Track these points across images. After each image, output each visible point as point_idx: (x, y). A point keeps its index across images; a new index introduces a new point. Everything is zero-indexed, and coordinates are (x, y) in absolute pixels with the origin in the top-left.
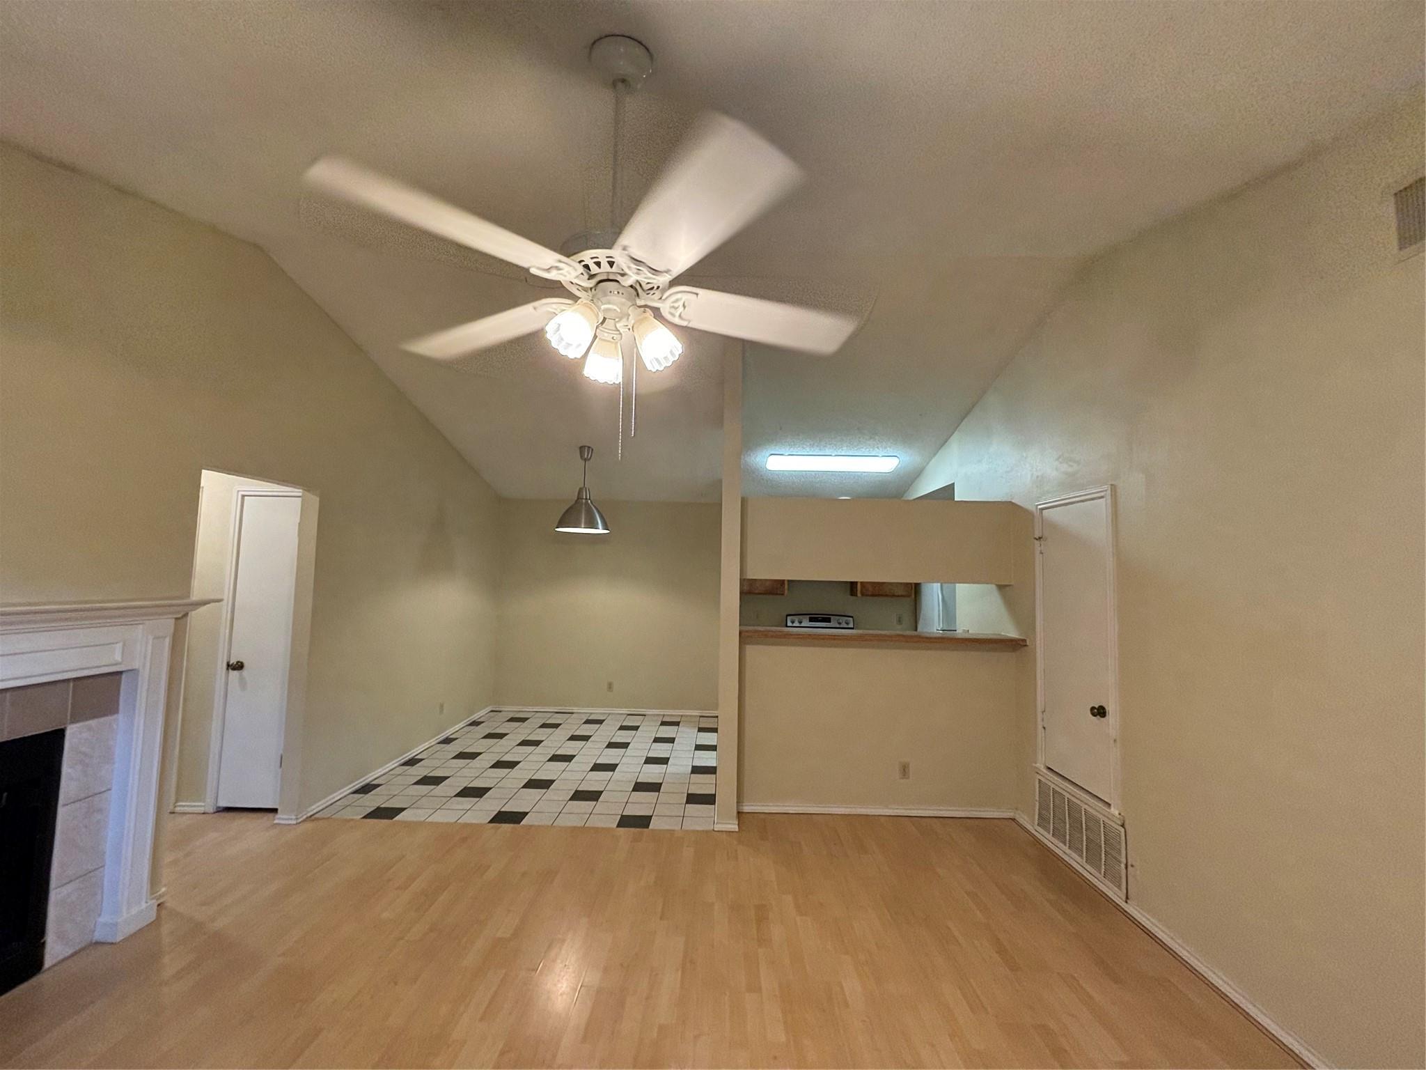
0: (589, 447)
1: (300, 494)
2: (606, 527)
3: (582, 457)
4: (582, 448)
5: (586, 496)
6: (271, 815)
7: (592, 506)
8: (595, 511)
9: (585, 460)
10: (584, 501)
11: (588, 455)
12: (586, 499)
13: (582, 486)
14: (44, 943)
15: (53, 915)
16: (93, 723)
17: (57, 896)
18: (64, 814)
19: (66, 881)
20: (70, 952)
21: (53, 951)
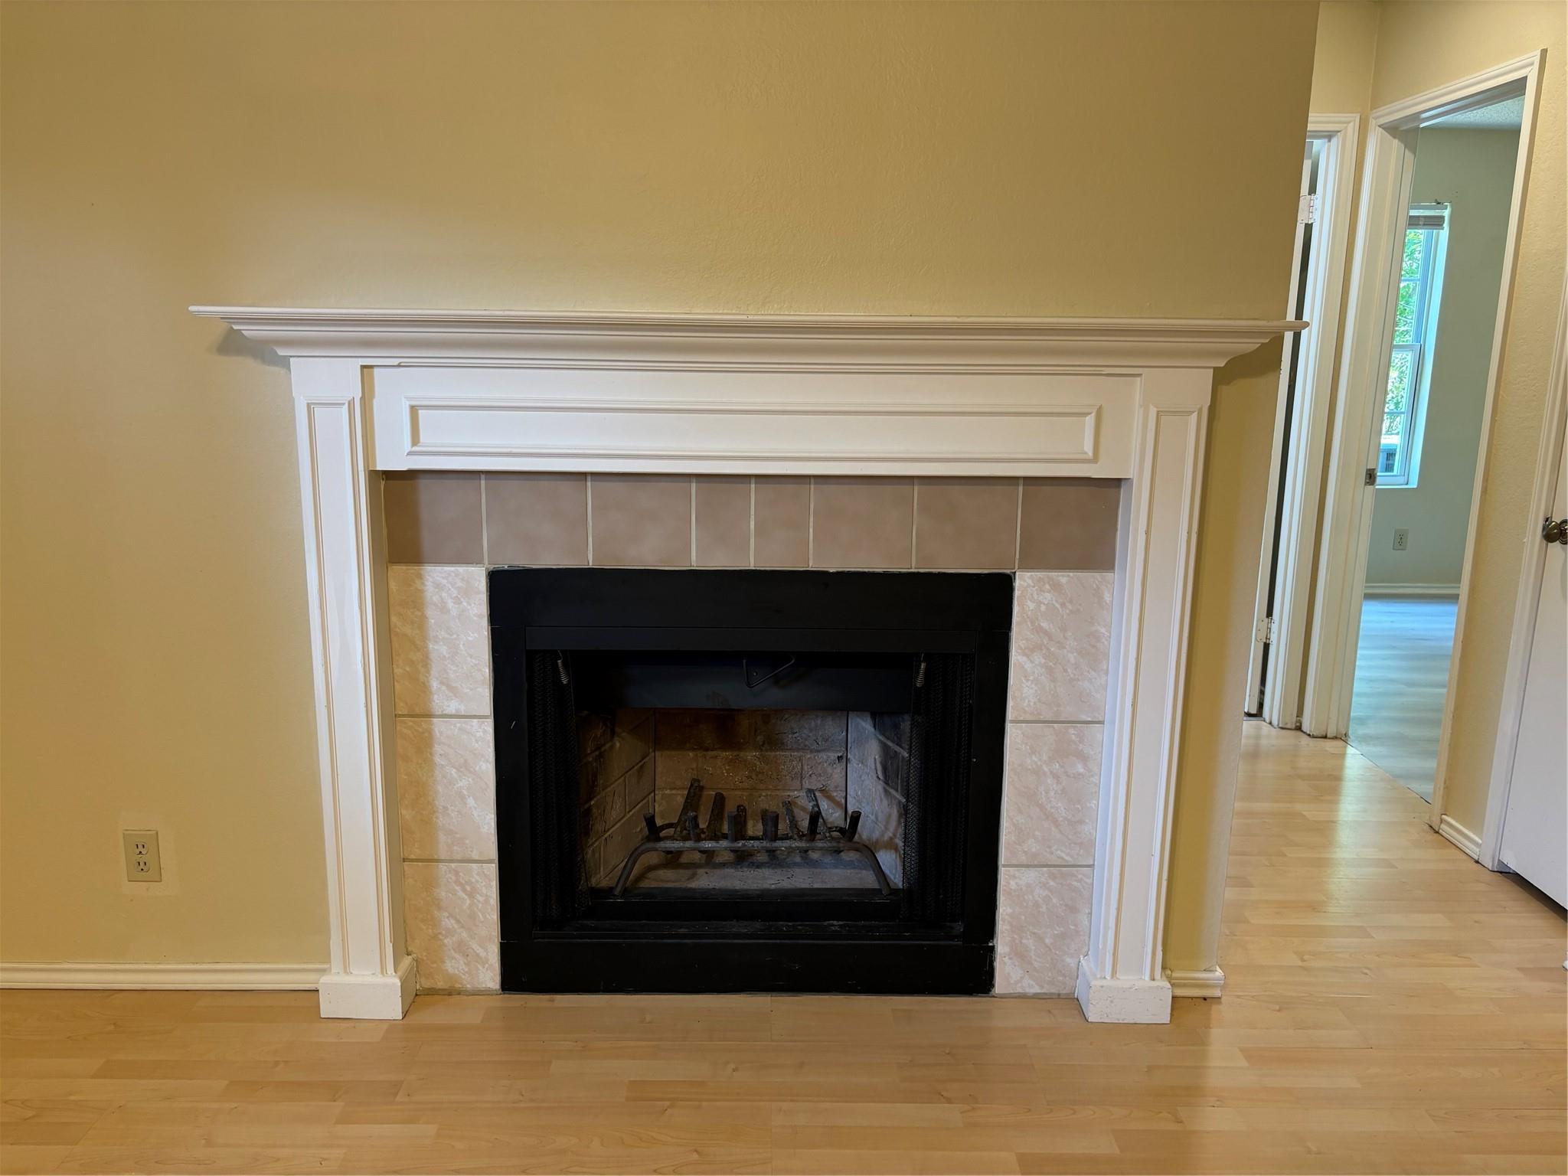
14: (992, 949)
15: (1005, 910)
16: (1063, 577)
17: (1009, 880)
18: (1014, 736)
19: (1023, 859)
20: (1036, 990)
21: (1008, 973)
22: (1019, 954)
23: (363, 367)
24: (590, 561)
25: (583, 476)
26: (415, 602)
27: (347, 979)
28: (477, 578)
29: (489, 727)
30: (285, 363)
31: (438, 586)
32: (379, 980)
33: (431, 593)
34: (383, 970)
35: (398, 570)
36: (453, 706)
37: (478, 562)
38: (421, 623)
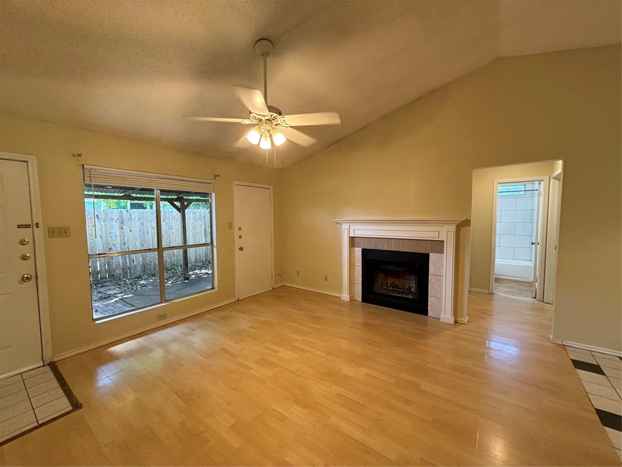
14: (428, 309)
15: (429, 303)
16: (437, 254)
17: (430, 298)
18: (430, 277)
19: (432, 296)
20: (435, 317)
21: (430, 313)
22: (431, 310)
23: (349, 225)
24: (373, 248)
25: (372, 238)
26: (354, 252)
27: (344, 295)
28: (361, 249)
29: (361, 267)
30: (342, 225)
31: (356, 250)
32: (347, 296)
33: (356, 251)
34: (348, 295)
35: (352, 248)
36: (357, 265)
37: (361, 247)
38: (354, 254)
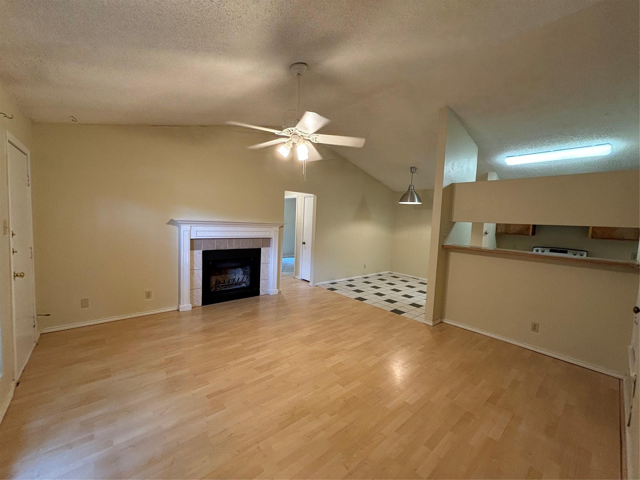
0: (414, 167)
1: (313, 196)
2: (420, 200)
3: (411, 171)
4: (411, 168)
5: (412, 188)
6: (308, 282)
7: (414, 193)
8: (415, 194)
9: (413, 173)
10: (411, 190)
11: (413, 171)
12: (412, 189)
13: (411, 184)
14: (260, 290)
15: (261, 285)
16: (266, 248)
17: (261, 282)
18: (261, 265)
19: (263, 279)
20: (264, 294)
21: (261, 293)
23: (191, 226)
24: (215, 249)
25: (215, 239)
26: (193, 255)
27: (184, 306)
29: (202, 270)
30: (180, 226)
33: (196, 254)
34: (189, 305)
35: (193, 251)
36: (197, 268)
37: (201, 250)
38: (193, 258)
